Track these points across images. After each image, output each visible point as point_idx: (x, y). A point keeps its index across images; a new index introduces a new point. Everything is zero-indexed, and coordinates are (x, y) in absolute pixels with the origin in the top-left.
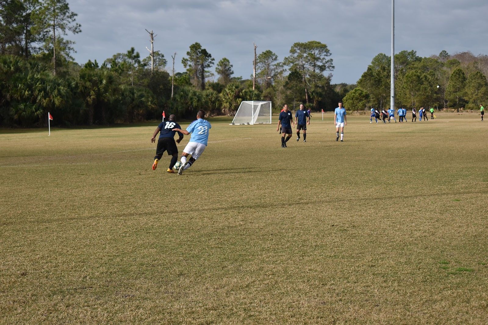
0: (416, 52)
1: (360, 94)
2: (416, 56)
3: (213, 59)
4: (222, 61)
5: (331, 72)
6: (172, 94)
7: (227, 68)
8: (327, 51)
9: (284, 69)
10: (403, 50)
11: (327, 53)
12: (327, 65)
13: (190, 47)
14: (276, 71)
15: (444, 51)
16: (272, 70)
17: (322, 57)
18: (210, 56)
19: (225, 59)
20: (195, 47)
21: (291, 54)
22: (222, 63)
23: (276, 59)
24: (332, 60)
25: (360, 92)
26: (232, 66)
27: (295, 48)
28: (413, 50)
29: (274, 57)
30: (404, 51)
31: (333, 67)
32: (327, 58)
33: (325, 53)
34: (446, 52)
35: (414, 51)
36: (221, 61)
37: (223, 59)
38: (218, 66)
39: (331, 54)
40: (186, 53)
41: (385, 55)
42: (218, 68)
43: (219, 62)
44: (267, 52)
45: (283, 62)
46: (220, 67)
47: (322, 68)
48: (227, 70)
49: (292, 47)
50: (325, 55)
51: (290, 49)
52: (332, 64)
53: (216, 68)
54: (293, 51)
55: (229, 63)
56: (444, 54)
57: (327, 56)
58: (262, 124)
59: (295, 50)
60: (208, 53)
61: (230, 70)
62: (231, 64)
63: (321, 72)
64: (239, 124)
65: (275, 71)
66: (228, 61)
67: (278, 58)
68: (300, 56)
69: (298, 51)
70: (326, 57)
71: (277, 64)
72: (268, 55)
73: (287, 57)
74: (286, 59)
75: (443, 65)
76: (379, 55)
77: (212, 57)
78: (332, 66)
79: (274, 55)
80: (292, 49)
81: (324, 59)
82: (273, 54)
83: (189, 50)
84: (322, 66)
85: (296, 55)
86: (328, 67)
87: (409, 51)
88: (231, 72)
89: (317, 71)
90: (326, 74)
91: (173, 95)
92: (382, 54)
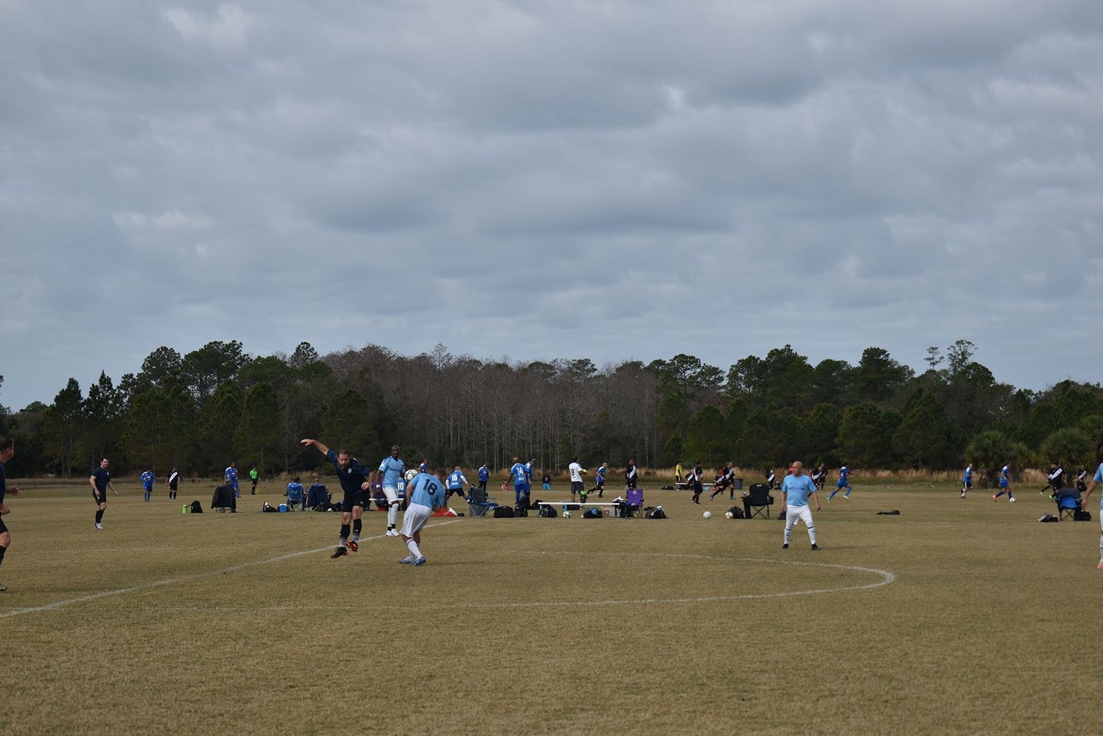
0: (241, 343)
2: (242, 353)
10: (213, 341)
15: (305, 343)
28: (235, 341)
30: (215, 342)
34: (309, 345)
35: (238, 342)
41: (172, 350)
56: (303, 350)
75: (295, 374)
76: (158, 350)
87: (227, 342)
92: (165, 349)
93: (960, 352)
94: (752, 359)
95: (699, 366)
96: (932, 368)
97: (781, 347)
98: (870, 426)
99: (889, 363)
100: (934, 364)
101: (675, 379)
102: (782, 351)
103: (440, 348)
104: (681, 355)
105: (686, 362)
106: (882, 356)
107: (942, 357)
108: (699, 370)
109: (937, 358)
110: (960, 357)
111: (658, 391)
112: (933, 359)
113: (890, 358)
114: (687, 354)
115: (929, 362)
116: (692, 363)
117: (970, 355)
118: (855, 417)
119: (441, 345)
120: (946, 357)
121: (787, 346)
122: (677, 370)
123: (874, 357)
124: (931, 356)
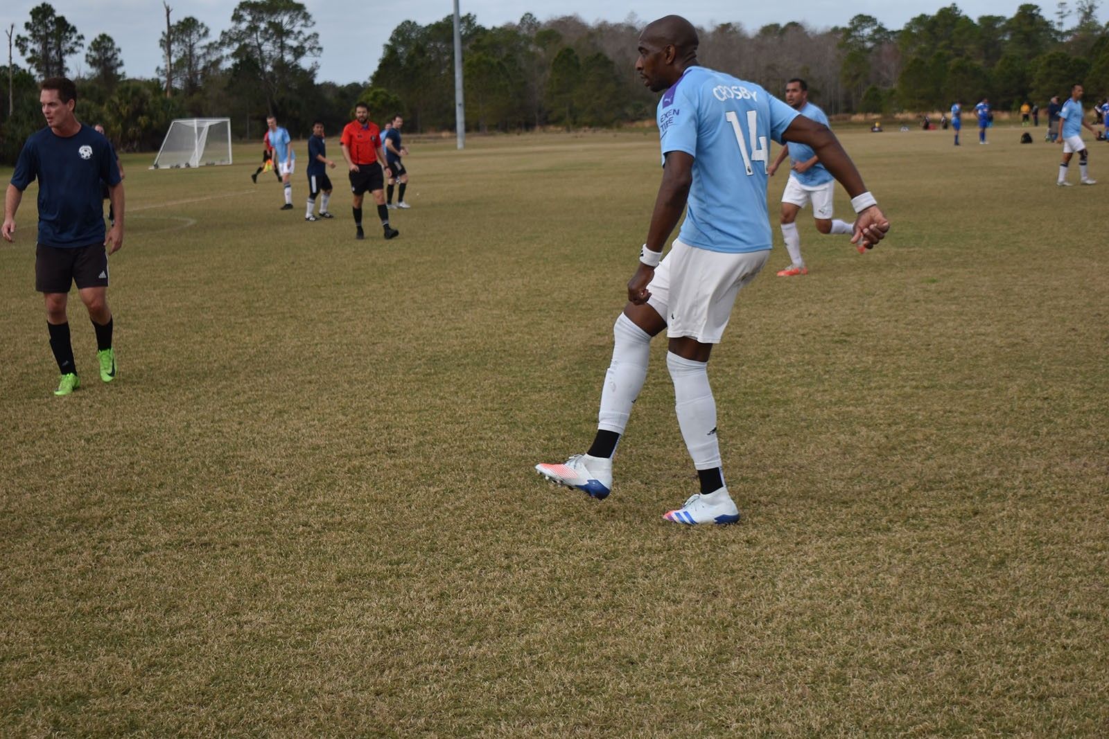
0: (475, 16)
1: (383, 102)
2: (477, 24)
3: (81, 37)
4: (98, 40)
5: (315, 59)
6: (11, 110)
7: (110, 54)
8: (306, 17)
9: (225, 55)
11: (306, 21)
12: (307, 45)
13: (31, 13)
14: (208, 58)
15: (528, 14)
16: (199, 58)
17: (296, 30)
18: (74, 30)
19: (103, 37)
20: (42, 13)
21: (234, 24)
22: (99, 43)
23: (206, 34)
24: (316, 35)
25: (384, 97)
26: (119, 50)
27: (242, 12)
28: (470, 14)
29: (202, 31)
30: (453, 15)
31: (320, 49)
32: (307, 32)
33: (303, 22)
34: (531, 15)
35: (472, 15)
36: (96, 40)
37: (100, 36)
38: (91, 50)
39: (314, 23)
40: (24, 25)
41: (415, 23)
42: (91, 56)
43: (93, 44)
44: (187, 20)
45: (219, 41)
46: (94, 53)
47: (299, 52)
48: (108, 60)
49: (235, 10)
50: (302, 25)
51: (232, 13)
52: (317, 43)
53: (87, 56)
54: (237, 18)
55: (113, 44)
56: (528, 19)
57: (306, 26)
58: (213, 164)
59: (242, 16)
60: (69, 25)
61: (116, 59)
62: (116, 46)
63: (296, 59)
64: (168, 167)
65: (205, 58)
66: (110, 40)
67: (210, 33)
68: (253, 29)
69: (249, 18)
70: (304, 29)
71: (211, 45)
72: (189, 25)
73: (226, 30)
74: (224, 33)
75: (528, 40)
76: (403, 24)
77: (79, 33)
78: (317, 46)
79: (202, 25)
80: (235, 14)
81: (300, 32)
82: (200, 23)
83: (29, 19)
84: (298, 47)
85: (244, 26)
86: (311, 49)
87: (463, 14)
88: (118, 62)
89: (288, 57)
90: (305, 63)
91: (13, 113)
92: (409, 22)
93: (1087, 6)
94: (923, 16)
95: (875, 24)
96: (1060, 20)
97: (948, 5)
98: (1063, 72)
99: (1041, 17)
100: (1062, 17)
101: (855, 36)
102: (949, 9)
103: (633, 15)
104: (861, 16)
105: (864, 21)
106: (1035, 11)
107: (1070, 12)
108: (875, 28)
109: (1066, 12)
110: (1087, 11)
111: (840, 46)
112: (1062, 13)
113: (1041, 13)
114: (866, 13)
115: (1058, 16)
116: (869, 22)
117: (1096, 8)
118: (1049, 64)
119: (632, 13)
120: (1075, 10)
121: (954, 4)
122: (855, 29)
123: (1028, 14)
124: (1060, 10)
